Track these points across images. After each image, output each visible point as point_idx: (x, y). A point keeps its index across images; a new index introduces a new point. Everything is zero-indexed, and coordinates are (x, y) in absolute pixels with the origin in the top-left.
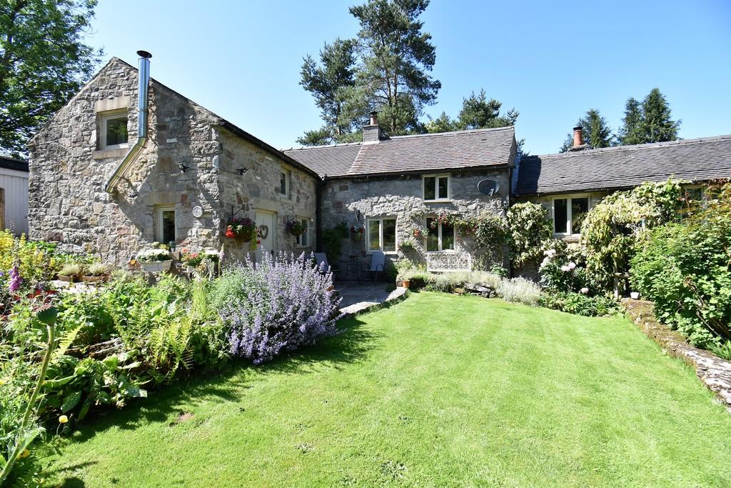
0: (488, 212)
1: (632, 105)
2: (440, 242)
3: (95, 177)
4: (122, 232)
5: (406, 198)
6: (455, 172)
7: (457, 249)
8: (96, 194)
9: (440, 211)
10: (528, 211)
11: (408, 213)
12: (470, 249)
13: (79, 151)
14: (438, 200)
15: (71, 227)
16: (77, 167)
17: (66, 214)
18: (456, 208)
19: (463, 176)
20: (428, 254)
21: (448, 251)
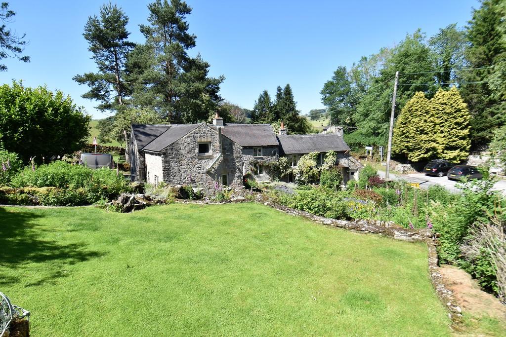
0: (272, 160)
1: (279, 90)
2: (258, 172)
3: (198, 165)
4: (210, 183)
5: (248, 156)
6: (263, 147)
7: (264, 173)
8: (199, 171)
9: (259, 161)
10: (284, 160)
11: (248, 161)
12: (268, 173)
13: (190, 156)
14: (258, 157)
15: (187, 183)
16: (190, 161)
17: (184, 179)
18: (263, 159)
19: (266, 148)
20: (255, 176)
21: (261, 175)
